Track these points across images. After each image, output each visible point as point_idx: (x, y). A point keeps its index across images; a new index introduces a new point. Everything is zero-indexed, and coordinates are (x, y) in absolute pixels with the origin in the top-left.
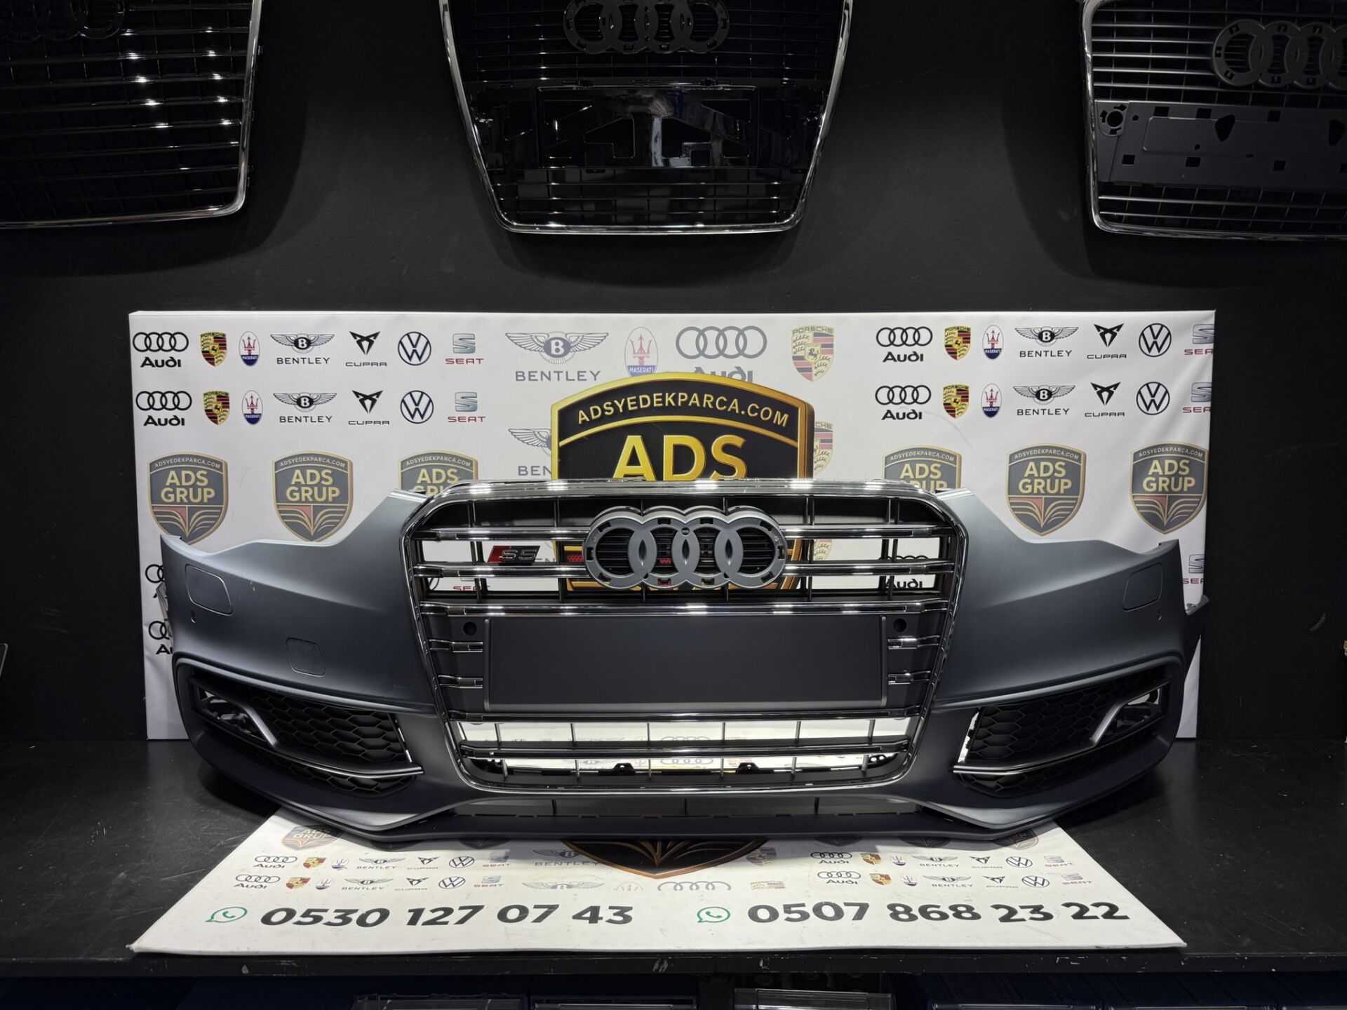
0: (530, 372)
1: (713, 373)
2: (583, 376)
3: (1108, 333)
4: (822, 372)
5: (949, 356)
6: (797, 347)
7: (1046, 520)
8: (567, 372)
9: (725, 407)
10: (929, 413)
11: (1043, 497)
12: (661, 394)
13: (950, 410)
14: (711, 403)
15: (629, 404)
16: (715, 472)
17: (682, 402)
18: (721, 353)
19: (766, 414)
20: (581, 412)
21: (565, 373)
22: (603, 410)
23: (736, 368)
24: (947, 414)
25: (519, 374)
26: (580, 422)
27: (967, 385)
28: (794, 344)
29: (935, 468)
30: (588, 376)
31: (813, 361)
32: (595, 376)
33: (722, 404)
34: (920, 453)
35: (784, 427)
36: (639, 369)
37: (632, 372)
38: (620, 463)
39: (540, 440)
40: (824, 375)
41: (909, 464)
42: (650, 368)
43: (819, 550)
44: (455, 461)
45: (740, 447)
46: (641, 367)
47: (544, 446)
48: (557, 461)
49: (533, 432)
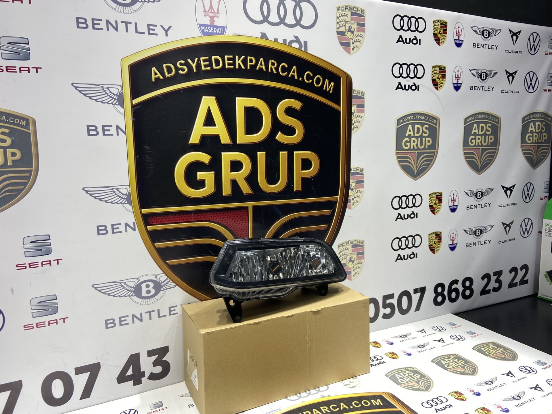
0: (93, 20)
1: (276, 40)
2: (154, 30)
3: (515, 35)
4: (357, 47)
5: (435, 42)
6: (340, 24)
7: (481, 164)
8: (136, 24)
9: (286, 73)
10: (424, 86)
11: (481, 148)
12: (232, 56)
13: (436, 85)
14: (274, 68)
15: (203, 64)
16: (280, 133)
17: (251, 66)
18: (282, 21)
19: (318, 81)
20: (154, 69)
21: (133, 24)
22: (177, 69)
23: (295, 36)
24: (433, 88)
25: (80, 20)
26: (153, 80)
27: (445, 66)
28: (338, 21)
29: (426, 128)
30: (158, 30)
31: (351, 37)
32: (166, 31)
33: (284, 69)
34: (418, 117)
35: (331, 93)
36: (210, 28)
37: (203, 31)
38: (196, 124)
39: (111, 97)
40: (359, 49)
41: (411, 126)
42: (220, 29)
43: (355, 195)
44: (5, 119)
45: (299, 110)
46: (213, 28)
47: (115, 104)
48: (131, 121)
49: (101, 87)
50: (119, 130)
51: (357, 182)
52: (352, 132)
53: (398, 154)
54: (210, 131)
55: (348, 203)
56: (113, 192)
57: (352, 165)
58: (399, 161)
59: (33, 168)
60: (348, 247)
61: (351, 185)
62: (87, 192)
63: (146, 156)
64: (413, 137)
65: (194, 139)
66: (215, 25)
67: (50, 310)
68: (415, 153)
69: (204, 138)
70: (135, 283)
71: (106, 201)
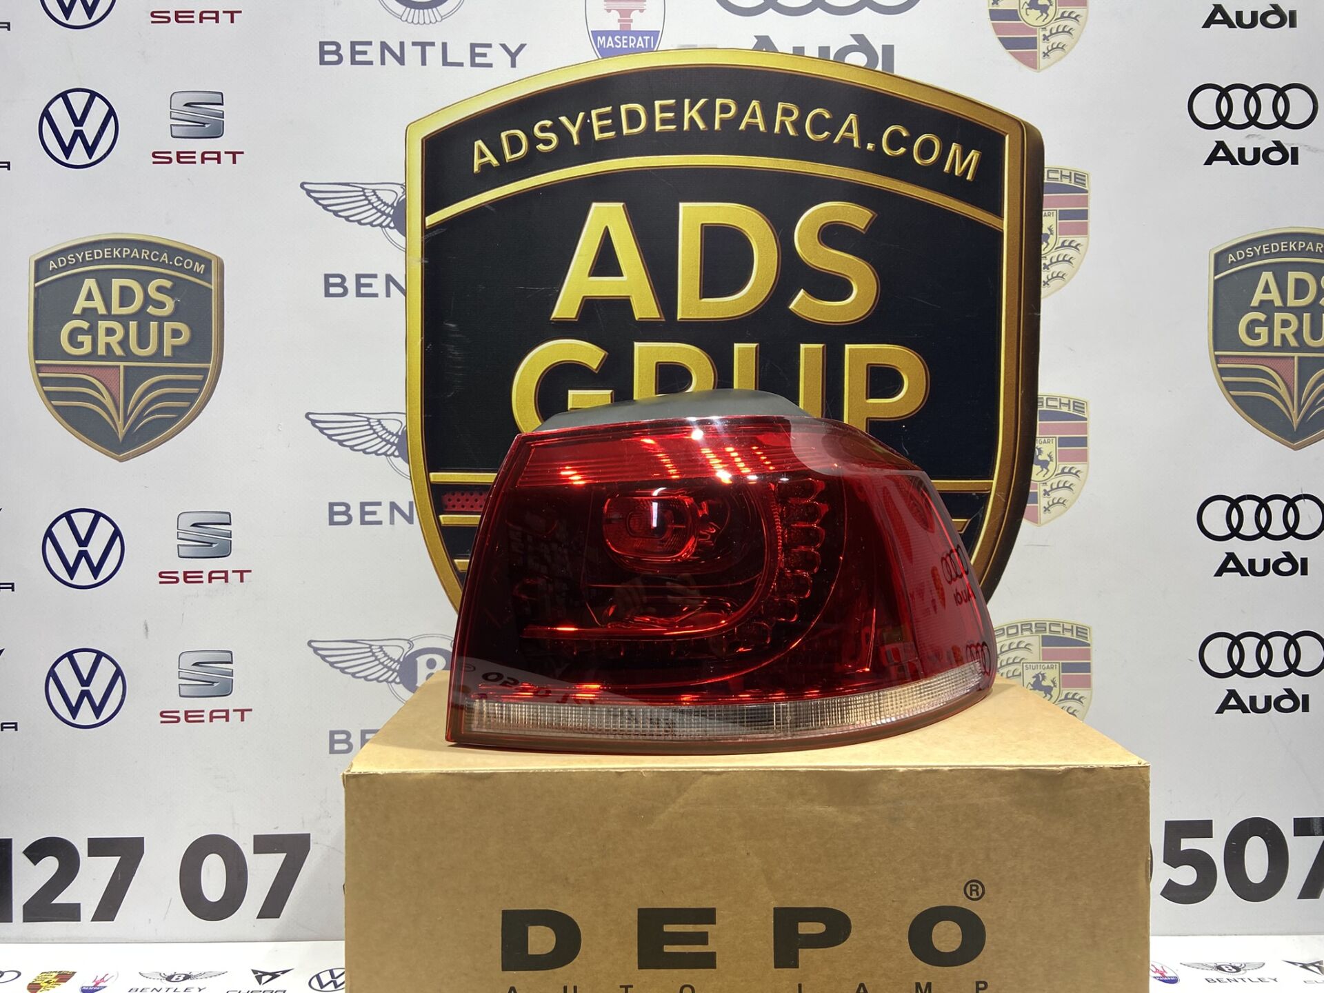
2: (484, 55)
4: (1061, 47)
8: (444, 45)
9: (826, 133)
10: (1317, 150)
12: (673, 101)
14: (792, 122)
15: (596, 125)
16: (802, 290)
17: (722, 121)
18: (818, 1)
19: (926, 149)
20: (479, 143)
21: (439, 47)
22: (533, 141)
25: (328, 48)
26: (476, 169)
30: (497, 56)
31: (1040, 22)
32: (513, 56)
33: (818, 125)
34: (1296, 246)
35: (968, 181)
36: (619, 37)
37: (602, 46)
38: (573, 271)
39: (379, 211)
40: (1066, 54)
41: (1271, 273)
42: (645, 37)
43: (1056, 480)
44: (166, 260)
45: (864, 230)
46: (626, 37)
47: (388, 226)
48: (420, 263)
49: (361, 189)
50: (391, 284)
51: (1063, 442)
52: (1044, 290)
53: (1222, 360)
54: (606, 287)
55: (1028, 505)
56: (369, 427)
57: (1044, 389)
58: (1226, 383)
59: (211, 364)
60: (1027, 640)
61: (1039, 449)
62: (314, 422)
63: (447, 345)
64: (1278, 308)
65: (566, 307)
66: (632, 29)
67: (216, 685)
68: (1290, 361)
69: (589, 305)
70: (401, 650)
71: (352, 447)
